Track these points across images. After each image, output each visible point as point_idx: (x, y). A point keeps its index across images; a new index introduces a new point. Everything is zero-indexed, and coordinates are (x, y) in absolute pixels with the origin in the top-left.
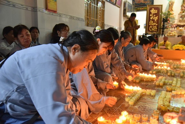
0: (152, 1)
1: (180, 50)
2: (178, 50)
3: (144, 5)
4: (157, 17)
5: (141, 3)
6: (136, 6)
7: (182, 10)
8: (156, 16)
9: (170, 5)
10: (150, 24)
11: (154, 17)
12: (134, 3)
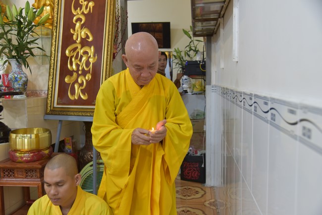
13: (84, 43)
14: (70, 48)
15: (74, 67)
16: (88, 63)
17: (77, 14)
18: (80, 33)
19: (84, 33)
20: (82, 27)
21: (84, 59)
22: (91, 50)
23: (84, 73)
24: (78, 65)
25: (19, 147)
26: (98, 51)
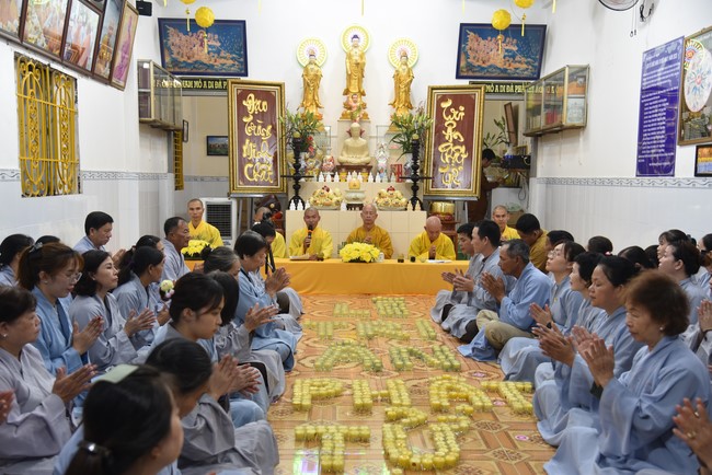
0: (242, 60)
1: (364, 262)
2: (358, 260)
3: (209, 71)
4: (270, 127)
5: (196, 62)
6: (177, 70)
7: (348, 106)
8: (264, 126)
9: (307, 86)
10: (244, 155)
11: (259, 127)
12: (167, 60)
13: (455, 142)
14: (443, 145)
15: (447, 161)
16: (460, 158)
17: (449, 120)
18: (450, 134)
19: (456, 135)
20: (453, 130)
21: (457, 155)
22: (463, 149)
23: (457, 165)
24: (450, 160)
25: (439, 210)
26: (469, 149)
